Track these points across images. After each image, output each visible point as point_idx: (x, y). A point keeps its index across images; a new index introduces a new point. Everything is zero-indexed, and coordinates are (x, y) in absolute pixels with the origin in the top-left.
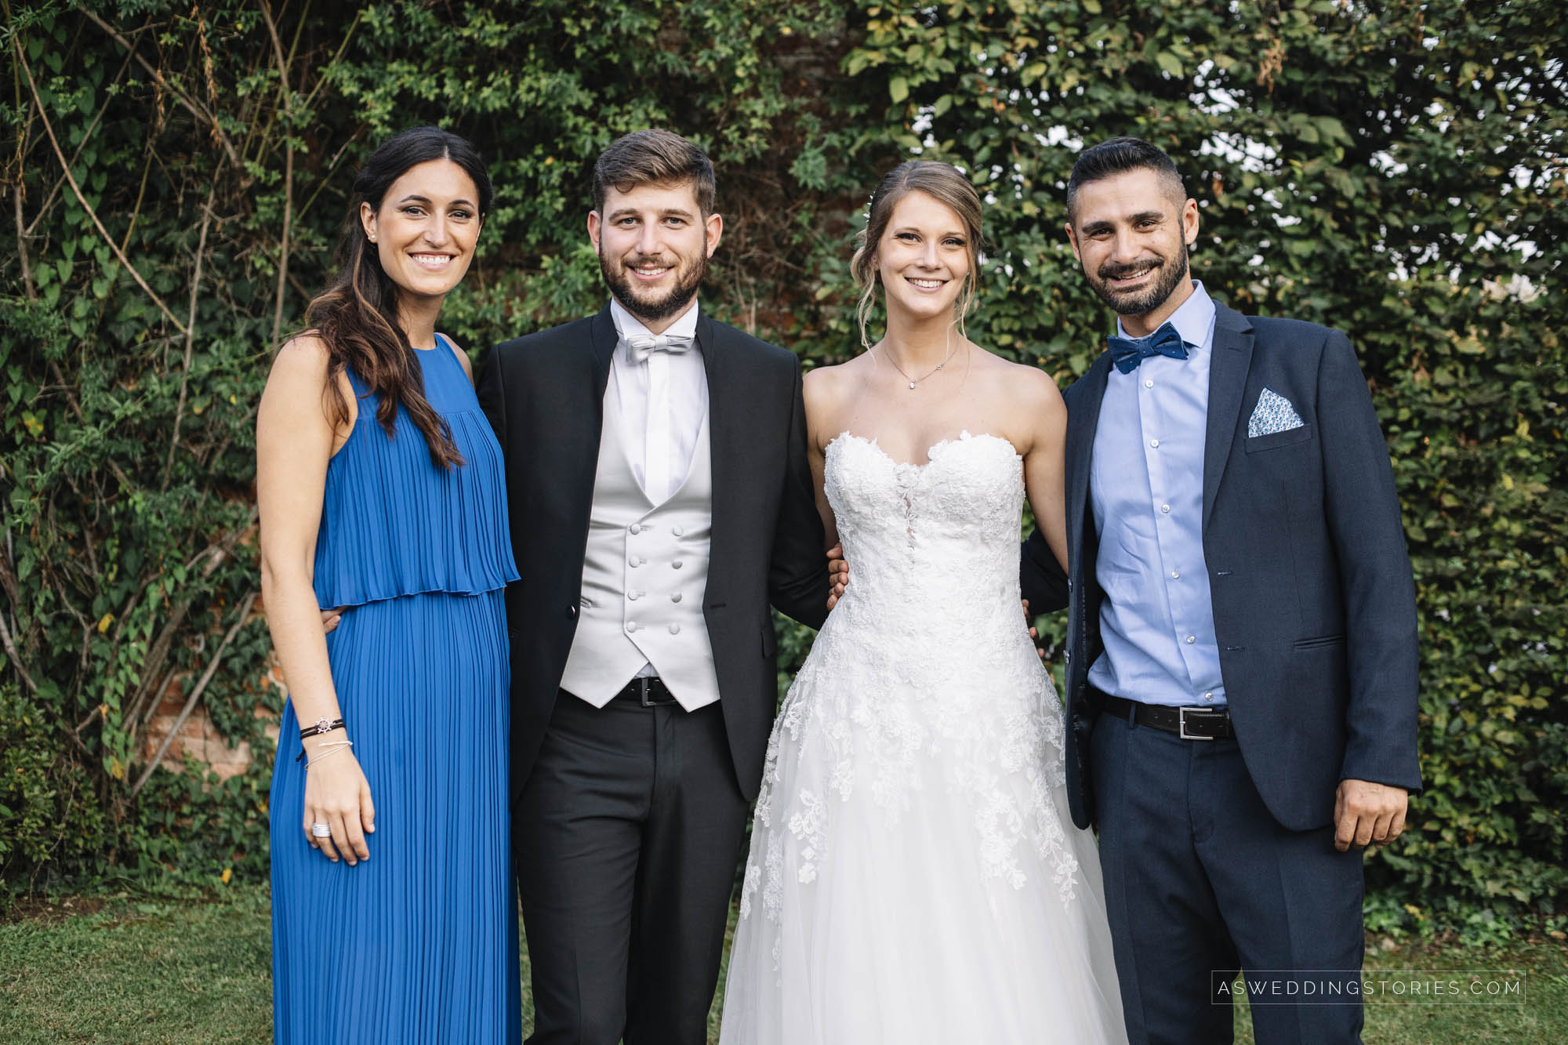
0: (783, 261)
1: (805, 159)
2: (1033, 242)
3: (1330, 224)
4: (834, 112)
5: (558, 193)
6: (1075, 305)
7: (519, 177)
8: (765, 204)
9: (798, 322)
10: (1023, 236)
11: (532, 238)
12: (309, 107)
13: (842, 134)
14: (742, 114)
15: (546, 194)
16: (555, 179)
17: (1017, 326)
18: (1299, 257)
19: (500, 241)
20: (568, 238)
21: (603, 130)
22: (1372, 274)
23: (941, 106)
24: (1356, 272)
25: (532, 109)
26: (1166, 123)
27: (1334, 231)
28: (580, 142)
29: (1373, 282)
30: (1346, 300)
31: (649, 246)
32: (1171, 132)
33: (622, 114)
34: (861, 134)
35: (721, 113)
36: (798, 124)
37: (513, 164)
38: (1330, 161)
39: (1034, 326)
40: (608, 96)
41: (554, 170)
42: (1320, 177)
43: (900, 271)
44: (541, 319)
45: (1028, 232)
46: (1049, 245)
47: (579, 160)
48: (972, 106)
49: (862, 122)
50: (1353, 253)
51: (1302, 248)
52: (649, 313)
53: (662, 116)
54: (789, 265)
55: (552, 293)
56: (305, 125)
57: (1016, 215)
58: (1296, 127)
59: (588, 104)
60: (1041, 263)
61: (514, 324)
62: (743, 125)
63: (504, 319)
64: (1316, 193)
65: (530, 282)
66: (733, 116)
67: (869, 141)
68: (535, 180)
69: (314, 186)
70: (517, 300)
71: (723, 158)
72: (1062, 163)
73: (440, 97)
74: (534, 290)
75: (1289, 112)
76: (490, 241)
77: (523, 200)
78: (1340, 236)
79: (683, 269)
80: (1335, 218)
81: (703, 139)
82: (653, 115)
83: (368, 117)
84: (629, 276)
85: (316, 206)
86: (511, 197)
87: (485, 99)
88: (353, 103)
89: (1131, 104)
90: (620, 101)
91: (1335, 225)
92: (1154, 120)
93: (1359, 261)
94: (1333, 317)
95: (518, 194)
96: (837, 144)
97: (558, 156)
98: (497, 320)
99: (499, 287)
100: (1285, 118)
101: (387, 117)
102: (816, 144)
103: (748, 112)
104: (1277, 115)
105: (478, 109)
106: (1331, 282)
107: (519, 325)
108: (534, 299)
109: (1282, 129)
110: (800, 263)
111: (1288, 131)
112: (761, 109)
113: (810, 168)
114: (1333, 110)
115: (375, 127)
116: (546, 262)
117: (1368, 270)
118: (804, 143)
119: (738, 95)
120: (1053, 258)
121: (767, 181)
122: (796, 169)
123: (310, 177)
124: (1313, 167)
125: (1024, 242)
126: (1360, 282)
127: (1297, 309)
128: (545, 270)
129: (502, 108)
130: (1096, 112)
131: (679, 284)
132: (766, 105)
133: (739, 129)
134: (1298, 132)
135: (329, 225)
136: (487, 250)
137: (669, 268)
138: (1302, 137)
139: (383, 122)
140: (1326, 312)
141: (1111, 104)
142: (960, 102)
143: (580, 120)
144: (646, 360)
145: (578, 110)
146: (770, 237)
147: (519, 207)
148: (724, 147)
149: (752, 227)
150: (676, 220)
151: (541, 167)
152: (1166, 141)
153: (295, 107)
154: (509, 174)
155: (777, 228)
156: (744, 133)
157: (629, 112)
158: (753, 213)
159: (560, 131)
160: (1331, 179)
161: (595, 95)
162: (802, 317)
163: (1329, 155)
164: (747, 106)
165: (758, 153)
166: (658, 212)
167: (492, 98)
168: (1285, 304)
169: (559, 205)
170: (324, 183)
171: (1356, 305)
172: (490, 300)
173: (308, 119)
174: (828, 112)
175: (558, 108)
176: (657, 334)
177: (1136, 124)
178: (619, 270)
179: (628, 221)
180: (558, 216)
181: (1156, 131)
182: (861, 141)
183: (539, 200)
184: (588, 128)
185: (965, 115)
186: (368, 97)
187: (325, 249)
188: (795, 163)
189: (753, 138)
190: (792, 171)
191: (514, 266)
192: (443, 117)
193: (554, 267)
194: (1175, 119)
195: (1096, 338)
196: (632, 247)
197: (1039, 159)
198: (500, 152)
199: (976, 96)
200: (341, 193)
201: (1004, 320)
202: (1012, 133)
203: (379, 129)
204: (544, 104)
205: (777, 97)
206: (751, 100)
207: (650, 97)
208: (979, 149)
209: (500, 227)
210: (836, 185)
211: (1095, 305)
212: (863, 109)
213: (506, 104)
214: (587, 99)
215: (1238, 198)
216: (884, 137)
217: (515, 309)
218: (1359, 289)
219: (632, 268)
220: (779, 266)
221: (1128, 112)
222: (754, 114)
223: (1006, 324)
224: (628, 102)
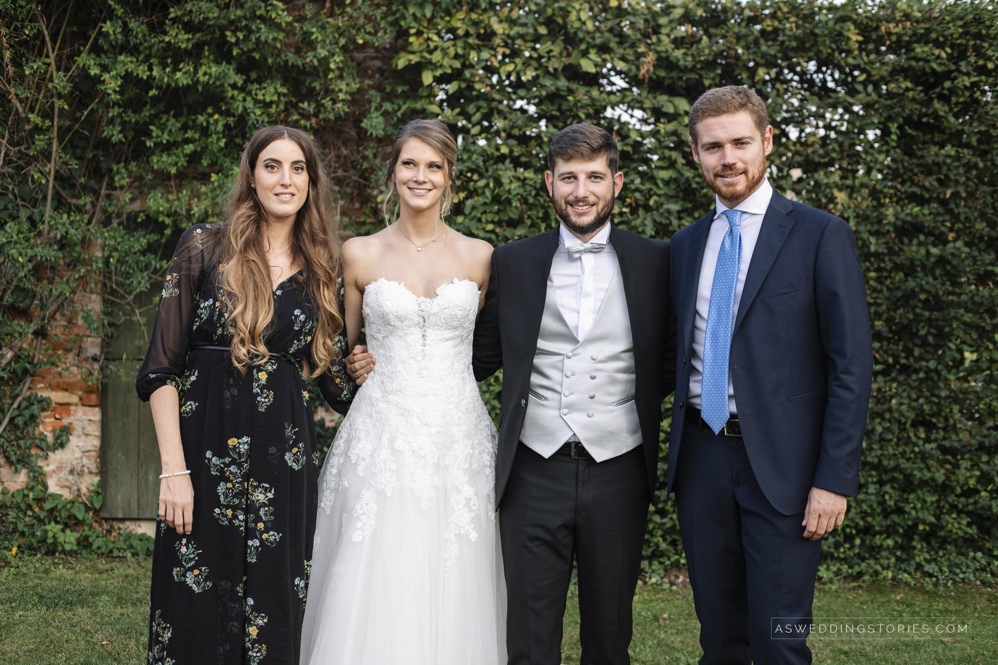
0: (356, 178)
1: (371, 118)
2: (506, 169)
3: (681, 161)
4: (388, 90)
5: (221, 136)
6: (531, 207)
7: (197, 126)
8: (345, 144)
9: (365, 214)
10: (500, 166)
11: (205, 163)
12: (68, 81)
13: (393, 103)
14: (333, 91)
15: (215, 137)
16: (220, 127)
17: (496, 219)
18: (662, 180)
19: (185, 164)
20: (227, 163)
21: (249, 99)
22: (705, 191)
23: (452, 88)
24: (696, 189)
25: (206, 85)
26: (585, 100)
27: (683, 165)
28: (235, 106)
29: (705, 195)
30: (690, 205)
31: (581, 193)
32: (587, 105)
33: (260, 89)
34: (404, 103)
35: (321, 89)
36: (367, 97)
37: (193, 117)
38: (680, 124)
39: (507, 218)
40: (252, 78)
41: (219, 122)
42: (675, 133)
43: (405, 183)
44: (210, 212)
45: (503, 163)
46: (516, 171)
47: (234, 116)
48: (470, 88)
49: (406, 96)
50: (694, 177)
51: (665, 174)
52: (582, 231)
53: (285, 91)
54: (361, 180)
55: (217, 196)
56: (66, 92)
57: (497, 154)
58: (661, 103)
59: (240, 83)
60: (511, 182)
61: (194, 215)
62: (334, 97)
63: (189, 210)
64: (673, 142)
65: (203, 189)
66: (328, 91)
67: (409, 108)
68: (207, 127)
69: (69, 129)
70: (196, 200)
71: (321, 116)
72: (524, 122)
73: (150, 77)
74: (206, 194)
75: (658, 93)
76: (179, 164)
77: (200, 140)
78: (688, 168)
79: (601, 206)
80: (684, 157)
81: (309, 105)
82: (280, 90)
83: (106, 89)
84: (570, 210)
85: (71, 141)
86: (193, 137)
87: (177, 79)
88: (98, 80)
89: (565, 89)
90: (259, 81)
91: (684, 161)
92: (578, 98)
93: (697, 183)
94: (683, 215)
95: (197, 136)
96: (390, 109)
97: (221, 113)
98: (184, 212)
99: (184, 192)
100: (655, 98)
101: (118, 89)
102: (377, 109)
103: (337, 89)
104: (650, 96)
105: (173, 85)
106: (681, 195)
107: (197, 215)
108: (206, 199)
109: (653, 104)
110: (367, 179)
111: (656, 106)
112: (344, 87)
113: (374, 124)
114: (683, 92)
115: (109, 95)
116: (214, 177)
117: (703, 188)
118: (370, 108)
119: (331, 79)
120: (518, 179)
121: (347, 130)
122: (365, 124)
123: (67, 123)
124: (671, 127)
125: (501, 169)
126: (698, 195)
127: (661, 210)
128: (213, 183)
129: (188, 84)
130: (544, 93)
131: (598, 214)
132: (347, 85)
133: (332, 99)
134: (663, 106)
135: (78, 152)
136: (177, 170)
137: (593, 205)
138: (665, 109)
139: (115, 91)
140: (679, 212)
141: (553, 88)
142: (463, 85)
143: (236, 92)
144: (580, 258)
145: (234, 86)
146: (349, 162)
147: (197, 143)
148: (322, 110)
149: (338, 157)
150: (596, 177)
151: (211, 120)
152: (585, 111)
153: (60, 82)
154: (191, 123)
155: (353, 158)
156: (334, 102)
157: (265, 88)
158: (339, 149)
159: (223, 99)
160: (681, 134)
161: (244, 77)
162: (368, 211)
163: (680, 119)
164: (336, 85)
165: (342, 113)
166: (586, 173)
167: (182, 78)
168: (654, 207)
169: (222, 143)
170: (77, 126)
171: (696, 207)
172: (178, 199)
173: (68, 89)
174: (385, 89)
175: (222, 85)
176: (586, 242)
177: (568, 100)
178: (564, 206)
179: (569, 178)
180: (221, 149)
181: (579, 105)
182: (404, 108)
183: (210, 140)
184: (240, 97)
185: (466, 93)
186: (106, 76)
187: (77, 167)
188: (365, 120)
189: (339, 105)
190: (363, 125)
191: (194, 178)
192: (151, 89)
193: (219, 181)
194: (591, 98)
195: (543, 226)
196: (571, 194)
197: (510, 120)
198: (185, 111)
199: (473, 82)
200: (86, 133)
201: (489, 215)
202: (494, 104)
203: (113, 96)
204: (214, 83)
205: (354, 80)
206: (339, 82)
207: (278, 79)
208: (475, 113)
209: (186, 155)
210: (389, 133)
211: (543, 207)
212: (406, 88)
213: (190, 82)
214: (239, 80)
215: (627, 145)
216: (418, 105)
217: (194, 206)
218: (698, 199)
219: (571, 205)
220: (354, 181)
221: (563, 93)
222: (341, 90)
223: (490, 217)
224: (264, 81)
